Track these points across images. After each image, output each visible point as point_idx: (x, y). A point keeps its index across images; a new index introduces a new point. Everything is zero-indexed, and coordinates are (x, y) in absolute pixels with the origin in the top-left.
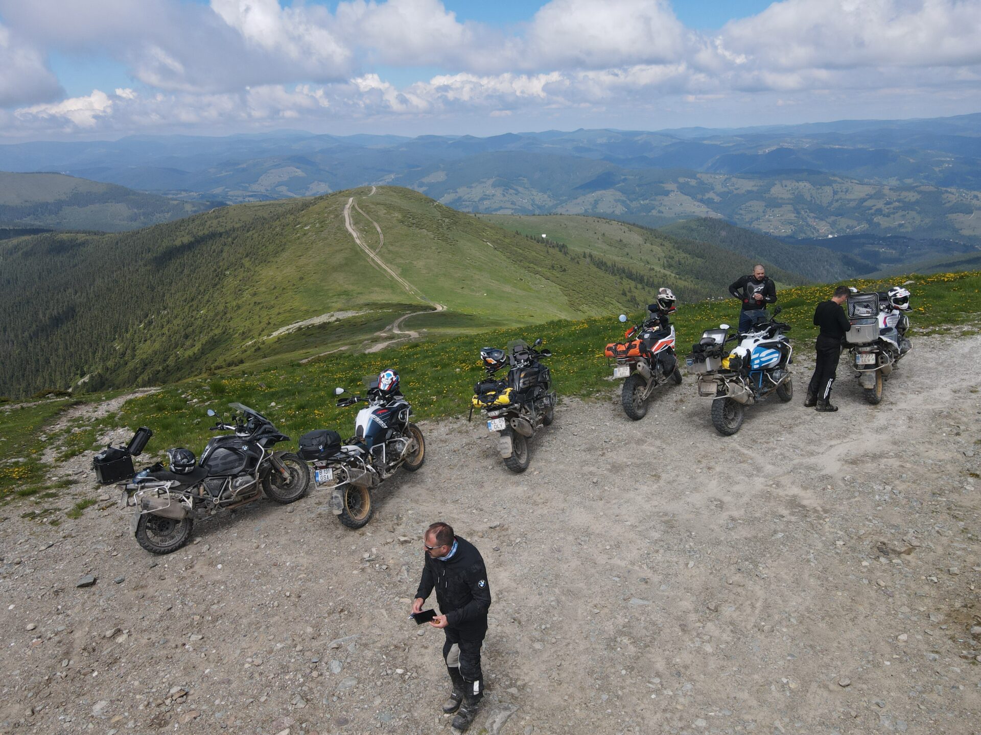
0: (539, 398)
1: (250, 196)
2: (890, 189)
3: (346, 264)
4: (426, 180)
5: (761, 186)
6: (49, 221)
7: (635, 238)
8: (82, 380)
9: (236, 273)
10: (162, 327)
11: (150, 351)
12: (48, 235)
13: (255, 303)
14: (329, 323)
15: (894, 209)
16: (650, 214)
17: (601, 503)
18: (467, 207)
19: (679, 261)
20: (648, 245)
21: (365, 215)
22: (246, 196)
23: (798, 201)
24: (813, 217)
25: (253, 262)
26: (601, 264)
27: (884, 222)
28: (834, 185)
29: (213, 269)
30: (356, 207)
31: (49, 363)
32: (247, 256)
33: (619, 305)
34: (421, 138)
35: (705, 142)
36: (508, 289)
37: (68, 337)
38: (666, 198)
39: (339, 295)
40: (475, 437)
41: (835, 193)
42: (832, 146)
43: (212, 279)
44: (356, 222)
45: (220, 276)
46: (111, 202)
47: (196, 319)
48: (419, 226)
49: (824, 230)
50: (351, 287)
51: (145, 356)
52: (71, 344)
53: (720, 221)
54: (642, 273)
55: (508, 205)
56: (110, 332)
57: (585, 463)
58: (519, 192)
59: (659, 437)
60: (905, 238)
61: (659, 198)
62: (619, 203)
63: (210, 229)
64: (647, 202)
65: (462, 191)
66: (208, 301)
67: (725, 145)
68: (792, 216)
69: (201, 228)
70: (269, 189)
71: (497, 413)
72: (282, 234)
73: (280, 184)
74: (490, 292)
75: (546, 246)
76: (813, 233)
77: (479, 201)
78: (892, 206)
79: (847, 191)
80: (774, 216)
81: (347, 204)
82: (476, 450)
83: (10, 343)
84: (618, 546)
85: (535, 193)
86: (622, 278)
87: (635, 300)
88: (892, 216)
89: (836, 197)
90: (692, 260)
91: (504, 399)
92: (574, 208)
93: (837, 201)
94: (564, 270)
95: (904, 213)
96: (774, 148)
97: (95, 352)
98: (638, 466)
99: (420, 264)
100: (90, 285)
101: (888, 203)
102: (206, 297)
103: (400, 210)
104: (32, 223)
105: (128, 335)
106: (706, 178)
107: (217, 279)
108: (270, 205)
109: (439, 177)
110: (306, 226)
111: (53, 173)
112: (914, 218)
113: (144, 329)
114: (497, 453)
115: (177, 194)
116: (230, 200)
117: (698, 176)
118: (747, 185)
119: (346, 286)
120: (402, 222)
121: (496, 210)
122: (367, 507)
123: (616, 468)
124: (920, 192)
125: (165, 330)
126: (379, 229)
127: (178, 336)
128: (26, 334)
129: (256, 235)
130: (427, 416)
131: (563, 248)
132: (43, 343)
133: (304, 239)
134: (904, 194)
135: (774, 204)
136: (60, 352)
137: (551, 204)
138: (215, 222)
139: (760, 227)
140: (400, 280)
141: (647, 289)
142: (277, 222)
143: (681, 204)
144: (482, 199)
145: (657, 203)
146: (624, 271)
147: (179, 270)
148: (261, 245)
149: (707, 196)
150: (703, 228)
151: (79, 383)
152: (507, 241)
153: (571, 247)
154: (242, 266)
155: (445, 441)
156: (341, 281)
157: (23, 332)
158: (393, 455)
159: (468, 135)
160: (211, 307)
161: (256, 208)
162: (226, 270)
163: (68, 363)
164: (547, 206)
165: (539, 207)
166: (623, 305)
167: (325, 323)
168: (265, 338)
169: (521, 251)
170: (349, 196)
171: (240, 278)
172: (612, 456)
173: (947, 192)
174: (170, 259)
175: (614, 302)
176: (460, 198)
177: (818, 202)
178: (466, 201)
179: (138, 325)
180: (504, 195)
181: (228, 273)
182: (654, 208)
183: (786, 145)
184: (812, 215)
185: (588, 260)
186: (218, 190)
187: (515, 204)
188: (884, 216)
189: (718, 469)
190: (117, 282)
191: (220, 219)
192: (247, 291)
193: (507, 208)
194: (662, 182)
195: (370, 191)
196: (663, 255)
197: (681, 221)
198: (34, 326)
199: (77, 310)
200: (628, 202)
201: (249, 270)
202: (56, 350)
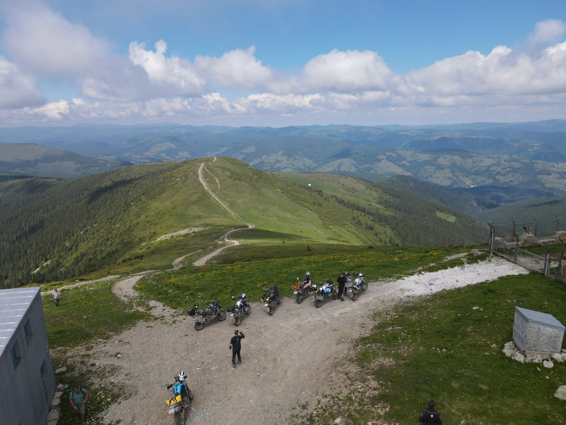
0: (276, 299)
1: (144, 159)
2: (504, 161)
3: (199, 201)
4: (244, 151)
5: (432, 158)
6: (29, 171)
7: (361, 187)
8: (46, 263)
9: (137, 204)
10: (94, 234)
11: (86, 248)
12: (30, 179)
13: (147, 221)
14: (189, 234)
15: (507, 171)
16: (370, 172)
17: (287, 322)
18: (267, 166)
19: (386, 200)
20: (369, 190)
21: (210, 173)
22: (142, 158)
23: (453, 166)
24: (462, 176)
25: (147, 198)
26: (341, 202)
27: (502, 179)
28: (473, 158)
29: (124, 201)
30: (205, 168)
31: (27, 253)
32: (144, 194)
33: (351, 226)
34: (242, 128)
35: (401, 133)
36: (289, 216)
37: (38, 238)
38: (379, 164)
39: (194, 218)
40: (262, 307)
41: (474, 162)
42: (471, 137)
43: (123, 207)
44: (205, 177)
45: (128, 205)
46: (66, 161)
47: (113, 230)
48: (240, 180)
49: (469, 183)
50: (201, 214)
51: (83, 250)
52: (40, 242)
53: (409, 177)
54: (365, 207)
55: (290, 166)
56: (63, 236)
57: (286, 313)
58: (296, 159)
59: (303, 308)
60: (514, 188)
61: (375, 163)
62: (353, 166)
63: (122, 178)
64: (369, 165)
65: (264, 158)
66: (121, 220)
67: (412, 135)
68: (450, 175)
69: (117, 177)
70: (155, 154)
71: (266, 302)
72: (163, 183)
73: (161, 152)
74: (279, 218)
75: (310, 191)
76: (462, 185)
77: (274, 163)
78: (506, 170)
79: (480, 162)
80: (440, 174)
81: (200, 167)
82: (262, 310)
83: (5, 241)
84: (288, 329)
85: (305, 160)
86: (353, 210)
87: (360, 222)
88: (506, 176)
89: (475, 165)
90: (393, 200)
91: (268, 300)
92: (328, 168)
93: (475, 167)
94: (321, 205)
95: (513, 174)
96: (439, 137)
97: (54, 247)
98: (296, 314)
99: (240, 201)
100: (53, 209)
101: (503, 169)
102: (120, 217)
103: (229, 170)
104: (20, 172)
105: (74, 238)
106: (401, 153)
107: (126, 207)
108: (156, 165)
109: (251, 149)
110: (177, 179)
111: (34, 144)
112: (518, 177)
113: (83, 234)
114: (266, 311)
115: (103, 157)
116: (133, 160)
117: (397, 151)
118: (425, 157)
119: (199, 213)
120: (231, 177)
121: (284, 169)
122: (239, 322)
123: (292, 315)
124: (521, 163)
125: (95, 235)
126: (217, 181)
127: (103, 239)
128: (14, 236)
129: (148, 183)
130: (251, 301)
131: (320, 192)
132: (24, 241)
133: (176, 186)
134: (513, 164)
135: (440, 168)
136: (34, 247)
137: (314, 166)
138: (125, 174)
139: (433, 180)
140: (229, 210)
141: (367, 216)
142: (161, 176)
143: (388, 167)
144: (275, 162)
145: (374, 166)
146: (354, 206)
147: (104, 201)
148: (151, 189)
149: (402, 163)
150: (400, 181)
151: (44, 265)
152: (289, 188)
153: (325, 192)
154: (140, 200)
155: (255, 308)
156: (196, 210)
157: (13, 235)
158: (244, 311)
159: (268, 127)
160: (122, 223)
161: (148, 167)
162: (131, 202)
163: (38, 253)
164: (312, 167)
165: (308, 167)
166: (353, 225)
167: (187, 234)
168: (153, 242)
169: (296, 194)
170: (201, 162)
171: (139, 207)
172: (292, 312)
173: (536, 163)
174: (99, 195)
175: (348, 223)
176: (263, 162)
177: (465, 167)
178: (267, 163)
179: (80, 232)
180: (288, 160)
181: (132, 204)
182: (372, 169)
183: (446, 136)
184: (461, 174)
185: (334, 199)
186: (126, 155)
187: (294, 166)
188: (502, 175)
189: (313, 315)
190: (68, 207)
191: (128, 173)
192: (143, 215)
193: (289, 168)
194: (378, 155)
195: (213, 159)
196: (377, 196)
197: (388, 176)
198: (19, 231)
199: (45, 223)
200: (358, 165)
201: (144, 203)
202: (31, 246)
